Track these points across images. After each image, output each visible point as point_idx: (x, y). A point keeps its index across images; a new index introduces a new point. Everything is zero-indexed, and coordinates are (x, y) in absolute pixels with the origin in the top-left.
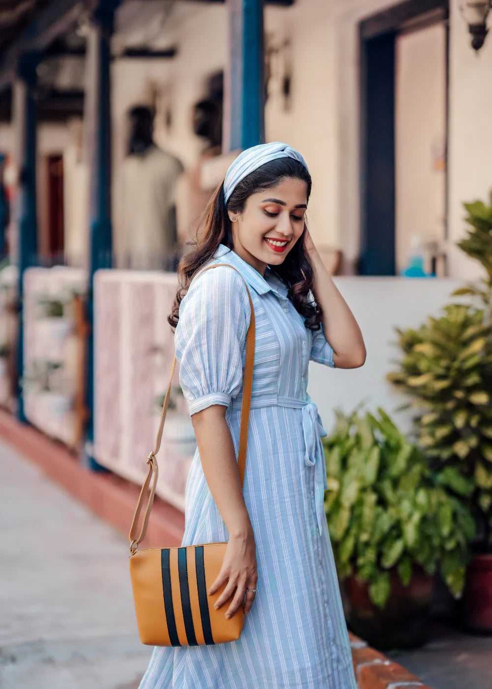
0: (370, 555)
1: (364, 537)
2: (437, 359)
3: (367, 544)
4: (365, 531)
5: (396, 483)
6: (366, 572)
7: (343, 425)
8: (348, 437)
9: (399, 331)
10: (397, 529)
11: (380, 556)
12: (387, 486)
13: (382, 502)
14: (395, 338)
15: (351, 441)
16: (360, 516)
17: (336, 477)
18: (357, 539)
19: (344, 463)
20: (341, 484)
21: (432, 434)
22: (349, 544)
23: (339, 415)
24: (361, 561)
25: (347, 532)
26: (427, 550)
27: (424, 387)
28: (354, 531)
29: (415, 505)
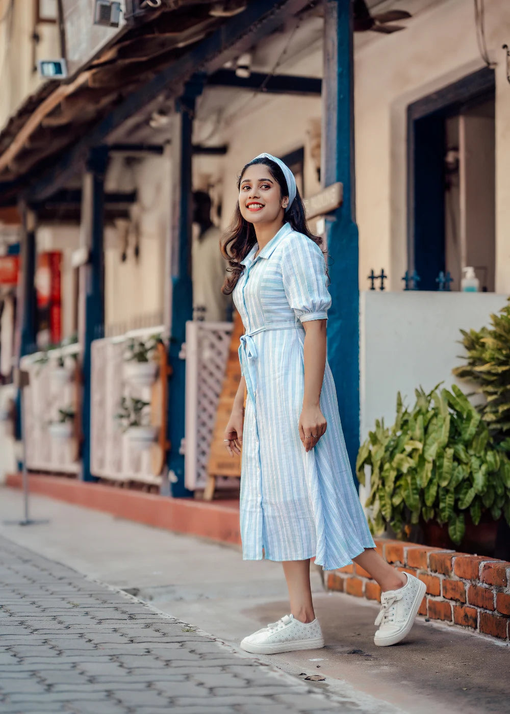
0: (449, 500)
1: (444, 484)
2: (499, 350)
3: (446, 490)
4: (445, 479)
5: (468, 445)
6: (446, 513)
7: (423, 402)
8: (427, 411)
9: (462, 331)
10: (469, 481)
11: (457, 501)
12: (460, 447)
13: (456, 458)
14: (461, 337)
15: (431, 413)
16: (441, 466)
17: (420, 441)
18: (439, 486)
19: (426, 430)
20: (425, 445)
21: (496, 412)
22: (433, 491)
23: (419, 394)
24: (442, 505)
25: (431, 482)
26: (492, 497)
27: (489, 373)
28: (435, 481)
29: (483, 462)
